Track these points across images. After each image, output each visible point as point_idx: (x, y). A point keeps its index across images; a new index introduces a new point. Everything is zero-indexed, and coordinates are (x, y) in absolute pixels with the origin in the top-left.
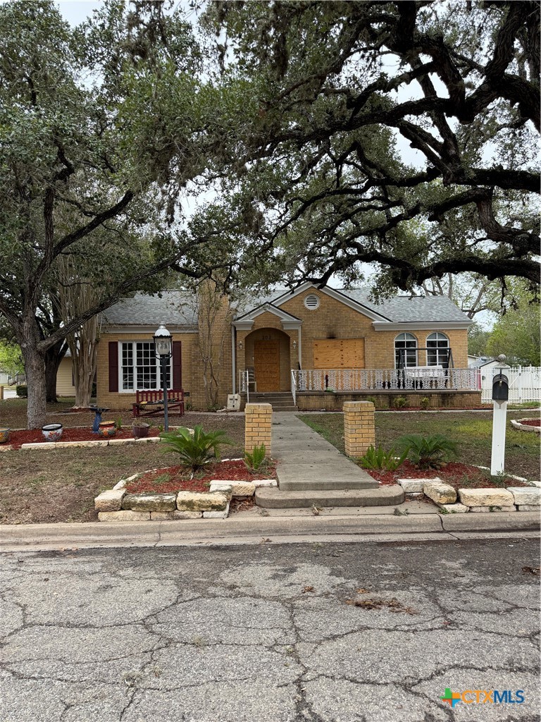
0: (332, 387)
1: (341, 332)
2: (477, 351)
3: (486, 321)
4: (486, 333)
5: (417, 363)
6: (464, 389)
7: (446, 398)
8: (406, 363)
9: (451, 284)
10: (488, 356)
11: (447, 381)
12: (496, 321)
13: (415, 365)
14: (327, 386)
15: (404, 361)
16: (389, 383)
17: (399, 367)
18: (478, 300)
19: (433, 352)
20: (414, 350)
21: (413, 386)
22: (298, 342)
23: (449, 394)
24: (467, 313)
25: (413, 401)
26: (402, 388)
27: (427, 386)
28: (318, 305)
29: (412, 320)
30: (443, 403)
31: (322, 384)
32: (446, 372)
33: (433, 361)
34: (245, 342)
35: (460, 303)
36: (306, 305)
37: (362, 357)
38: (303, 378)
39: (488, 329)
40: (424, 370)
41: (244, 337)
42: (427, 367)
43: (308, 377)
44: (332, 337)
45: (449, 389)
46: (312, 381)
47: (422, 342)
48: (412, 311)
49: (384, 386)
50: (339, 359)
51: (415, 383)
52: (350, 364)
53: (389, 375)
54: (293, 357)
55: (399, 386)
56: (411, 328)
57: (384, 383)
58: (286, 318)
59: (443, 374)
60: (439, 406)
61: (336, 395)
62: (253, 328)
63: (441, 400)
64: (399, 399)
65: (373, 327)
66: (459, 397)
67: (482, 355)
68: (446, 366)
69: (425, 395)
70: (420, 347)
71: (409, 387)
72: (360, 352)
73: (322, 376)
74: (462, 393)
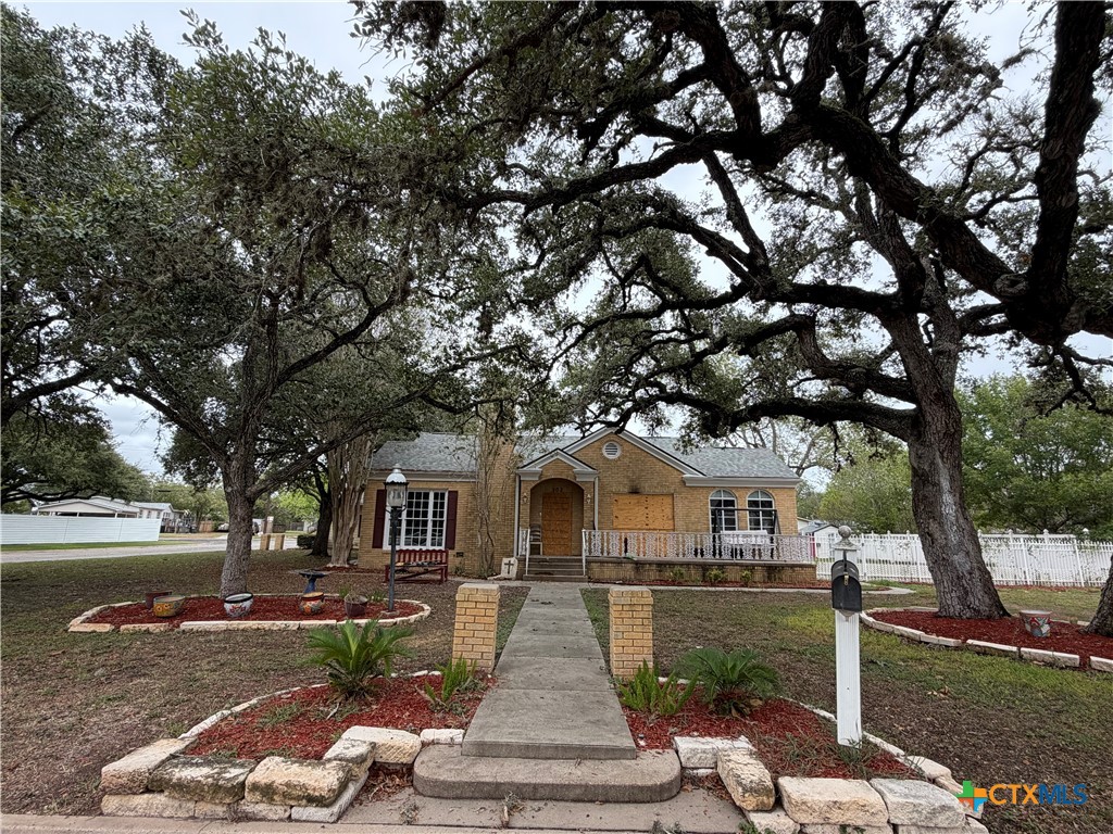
0: (631, 554)
1: (646, 487)
2: (810, 514)
3: (818, 480)
4: (819, 494)
5: (736, 526)
6: (794, 561)
7: (773, 572)
8: (724, 526)
9: (775, 436)
10: (822, 520)
11: (772, 549)
12: (829, 481)
13: (734, 529)
14: (626, 551)
15: (721, 523)
16: (702, 550)
17: (714, 530)
18: (807, 456)
19: (757, 513)
20: (733, 511)
21: (732, 556)
22: (594, 497)
23: (776, 568)
24: (795, 470)
25: (732, 574)
26: (717, 556)
27: (748, 556)
28: (618, 454)
29: (730, 475)
30: (769, 578)
31: (620, 549)
32: (772, 539)
33: (756, 525)
34: (532, 493)
35: (786, 459)
36: (605, 454)
37: (670, 517)
38: (597, 541)
39: (821, 489)
40: (745, 536)
41: (529, 488)
42: (749, 532)
43: (602, 539)
44: (635, 491)
45: (776, 561)
46: (608, 544)
47: (742, 502)
48: (730, 465)
49: (696, 554)
50: (644, 519)
51: (734, 552)
52: (656, 525)
53: (701, 540)
54: (587, 514)
55: (714, 555)
56: (728, 484)
57: (696, 550)
58: (579, 468)
59: (768, 541)
60: (764, 582)
61: (637, 563)
62: (540, 478)
63: (766, 574)
64: (714, 572)
65: (683, 482)
66: (788, 572)
67: (815, 518)
68: (772, 531)
69: (746, 567)
70: (740, 507)
71: (726, 557)
72: (668, 511)
73: (621, 539)
74: (793, 566)
